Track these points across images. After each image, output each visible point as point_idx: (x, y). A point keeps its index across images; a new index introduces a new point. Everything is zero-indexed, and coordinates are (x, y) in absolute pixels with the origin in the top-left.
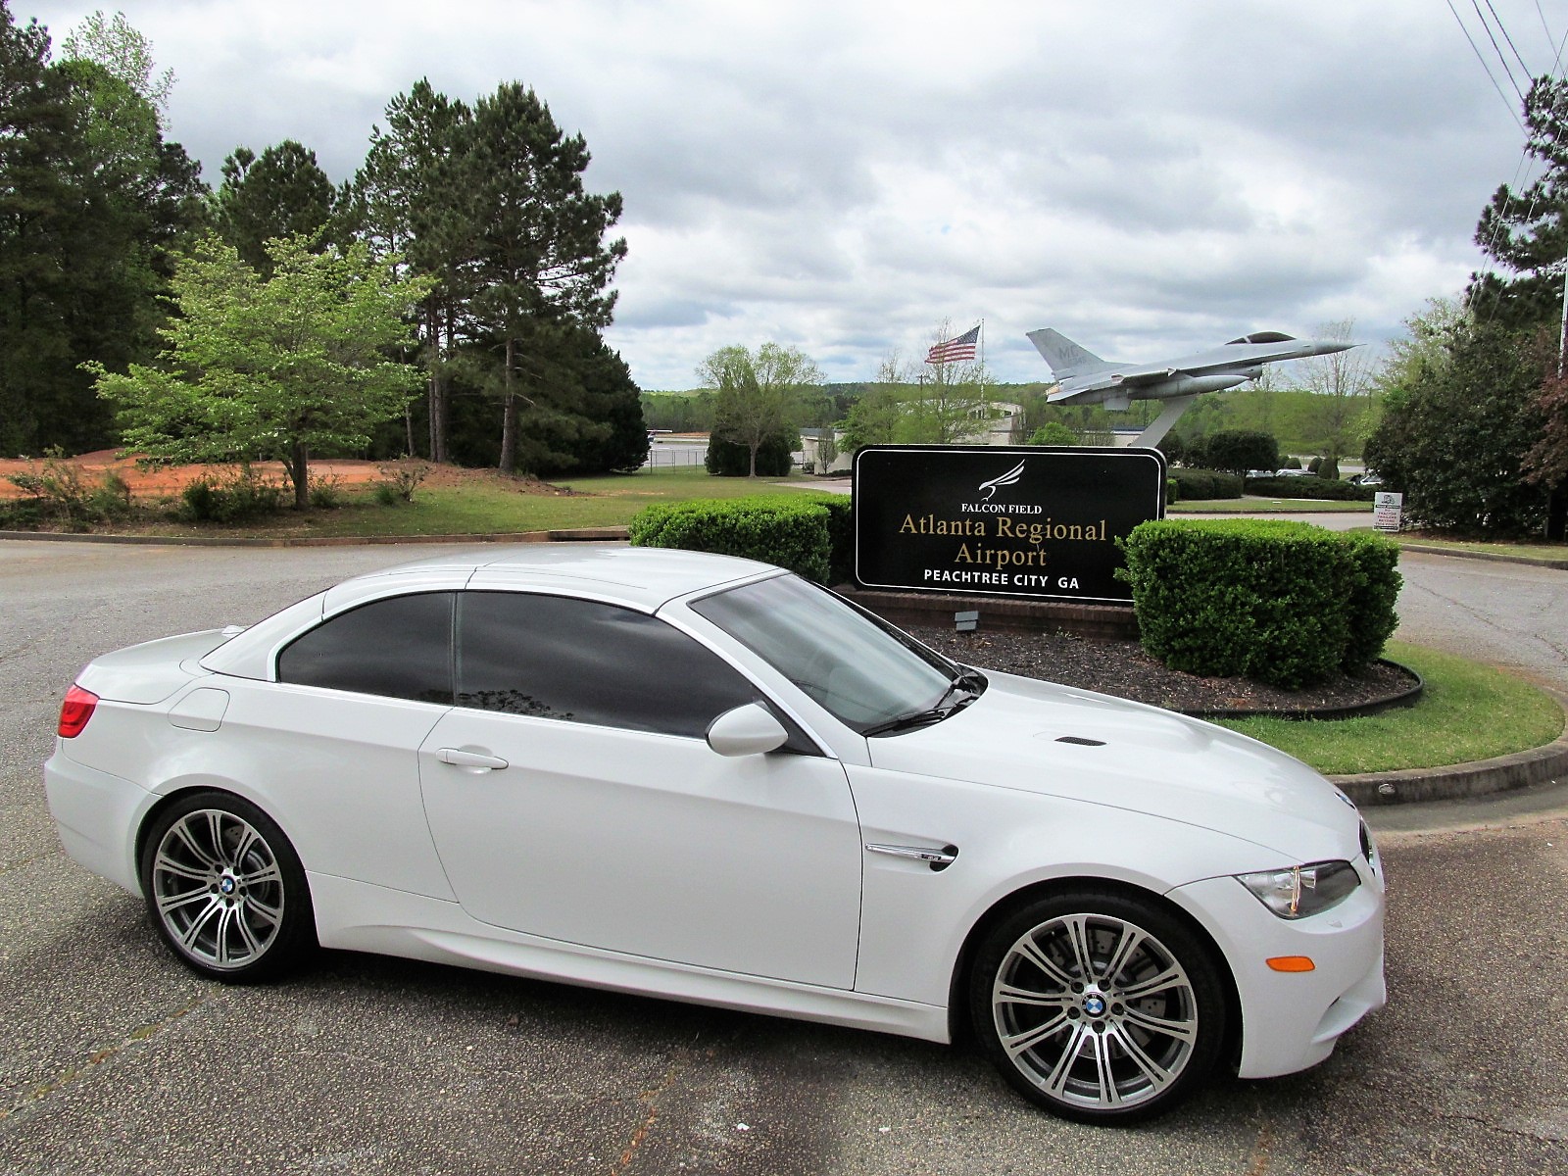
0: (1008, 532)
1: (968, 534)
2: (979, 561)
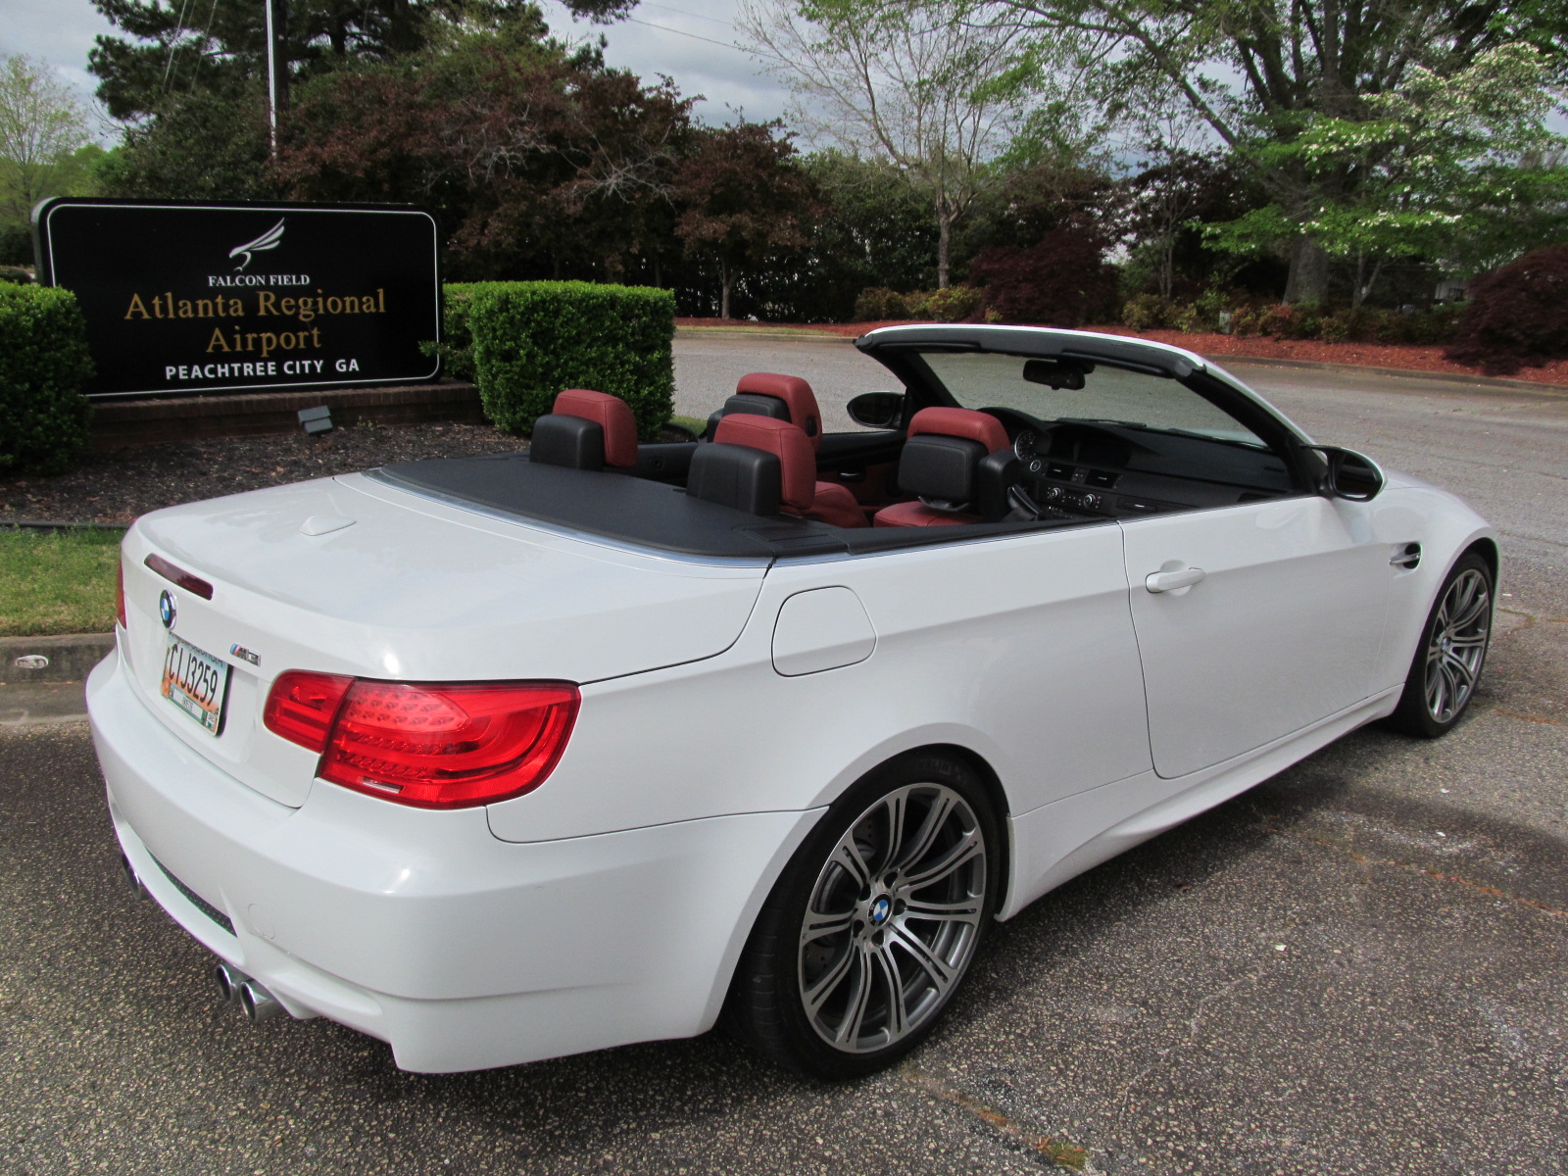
0: (272, 309)
2: (239, 348)
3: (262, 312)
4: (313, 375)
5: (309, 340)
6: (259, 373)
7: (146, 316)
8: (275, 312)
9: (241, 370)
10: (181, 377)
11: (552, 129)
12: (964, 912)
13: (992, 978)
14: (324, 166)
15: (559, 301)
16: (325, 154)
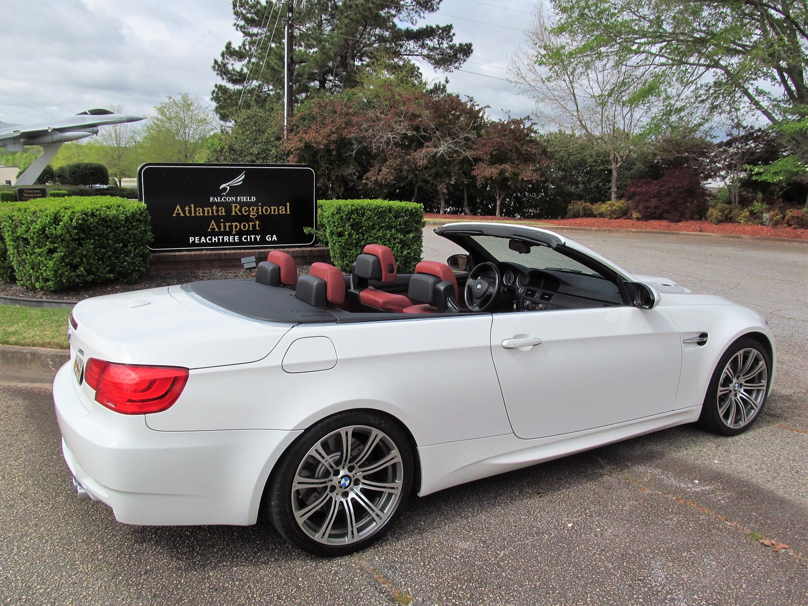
2: (222, 230)
3: (233, 214)
4: (256, 242)
5: (254, 226)
6: (231, 241)
7: (182, 215)
8: (239, 214)
9: (223, 239)
10: (196, 242)
11: (414, 123)
12: (393, 488)
13: (421, 524)
14: (306, 143)
15: (364, 209)
16: (307, 138)
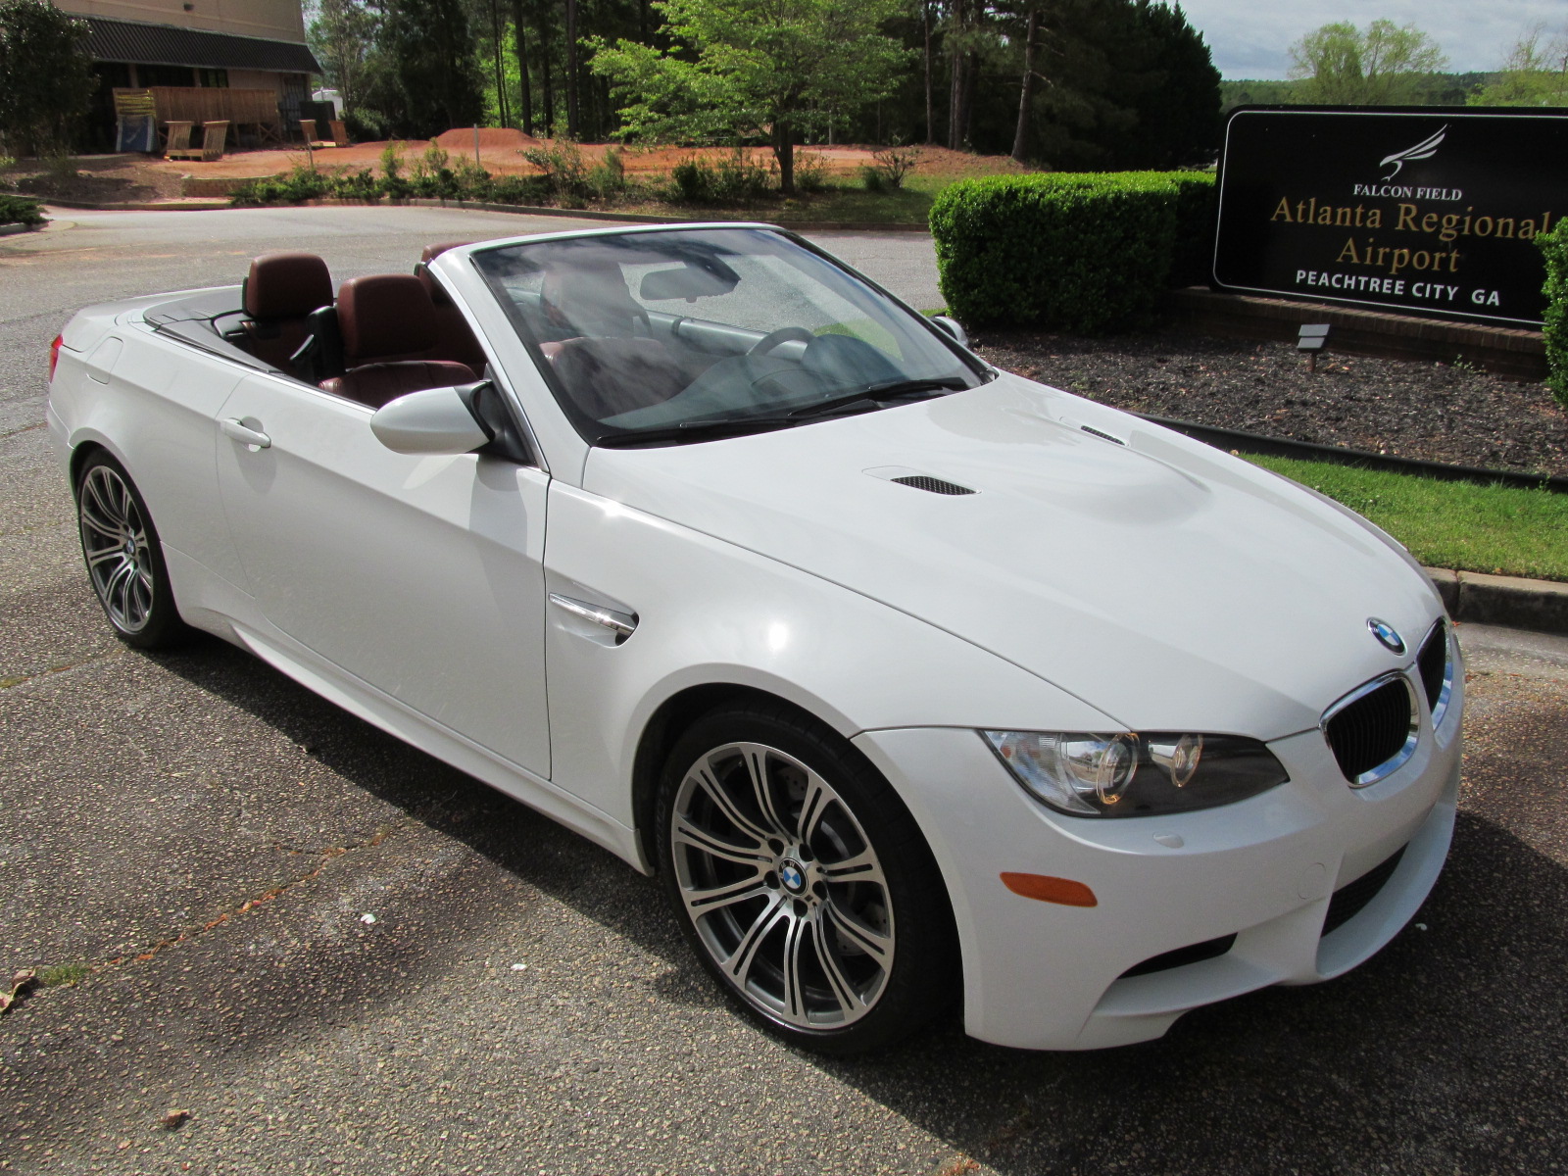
0: (1411, 224)
1: (1358, 224)
2: (1369, 262)
4: (1443, 301)
5: (1445, 262)
7: (1288, 219)
8: (1414, 228)
9: (1367, 284)
10: (1309, 282)
